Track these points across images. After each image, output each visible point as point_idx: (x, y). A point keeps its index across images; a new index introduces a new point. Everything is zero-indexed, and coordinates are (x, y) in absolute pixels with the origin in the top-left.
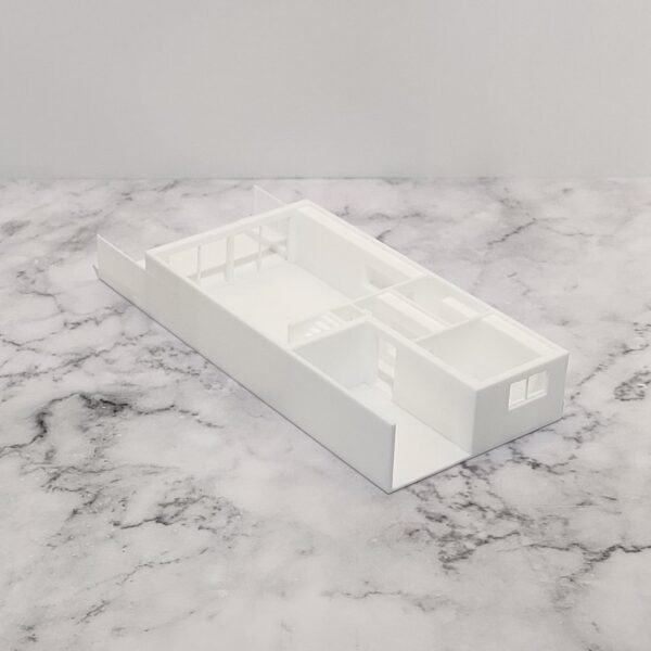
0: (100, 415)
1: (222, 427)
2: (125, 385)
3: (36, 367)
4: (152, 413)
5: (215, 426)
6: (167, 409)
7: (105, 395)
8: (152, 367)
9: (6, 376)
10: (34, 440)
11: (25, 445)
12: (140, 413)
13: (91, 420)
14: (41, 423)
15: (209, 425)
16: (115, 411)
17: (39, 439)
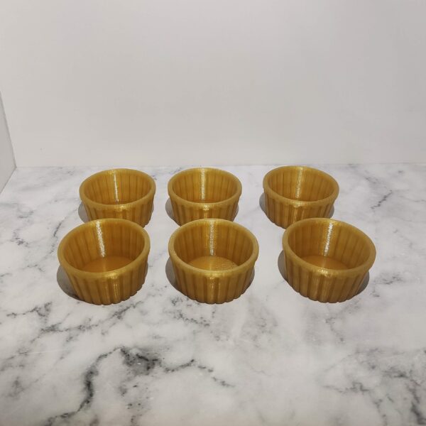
0: (136, 373)
1: (233, 386)
2: (155, 337)
3: (90, 320)
4: (177, 369)
5: (228, 385)
6: (188, 365)
7: (140, 349)
8: (175, 317)
9: (67, 330)
10: (81, 406)
11: (73, 414)
12: (167, 370)
13: (129, 379)
14: (89, 385)
15: (223, 383)
16: (148, 368)
17: (86, 404)
